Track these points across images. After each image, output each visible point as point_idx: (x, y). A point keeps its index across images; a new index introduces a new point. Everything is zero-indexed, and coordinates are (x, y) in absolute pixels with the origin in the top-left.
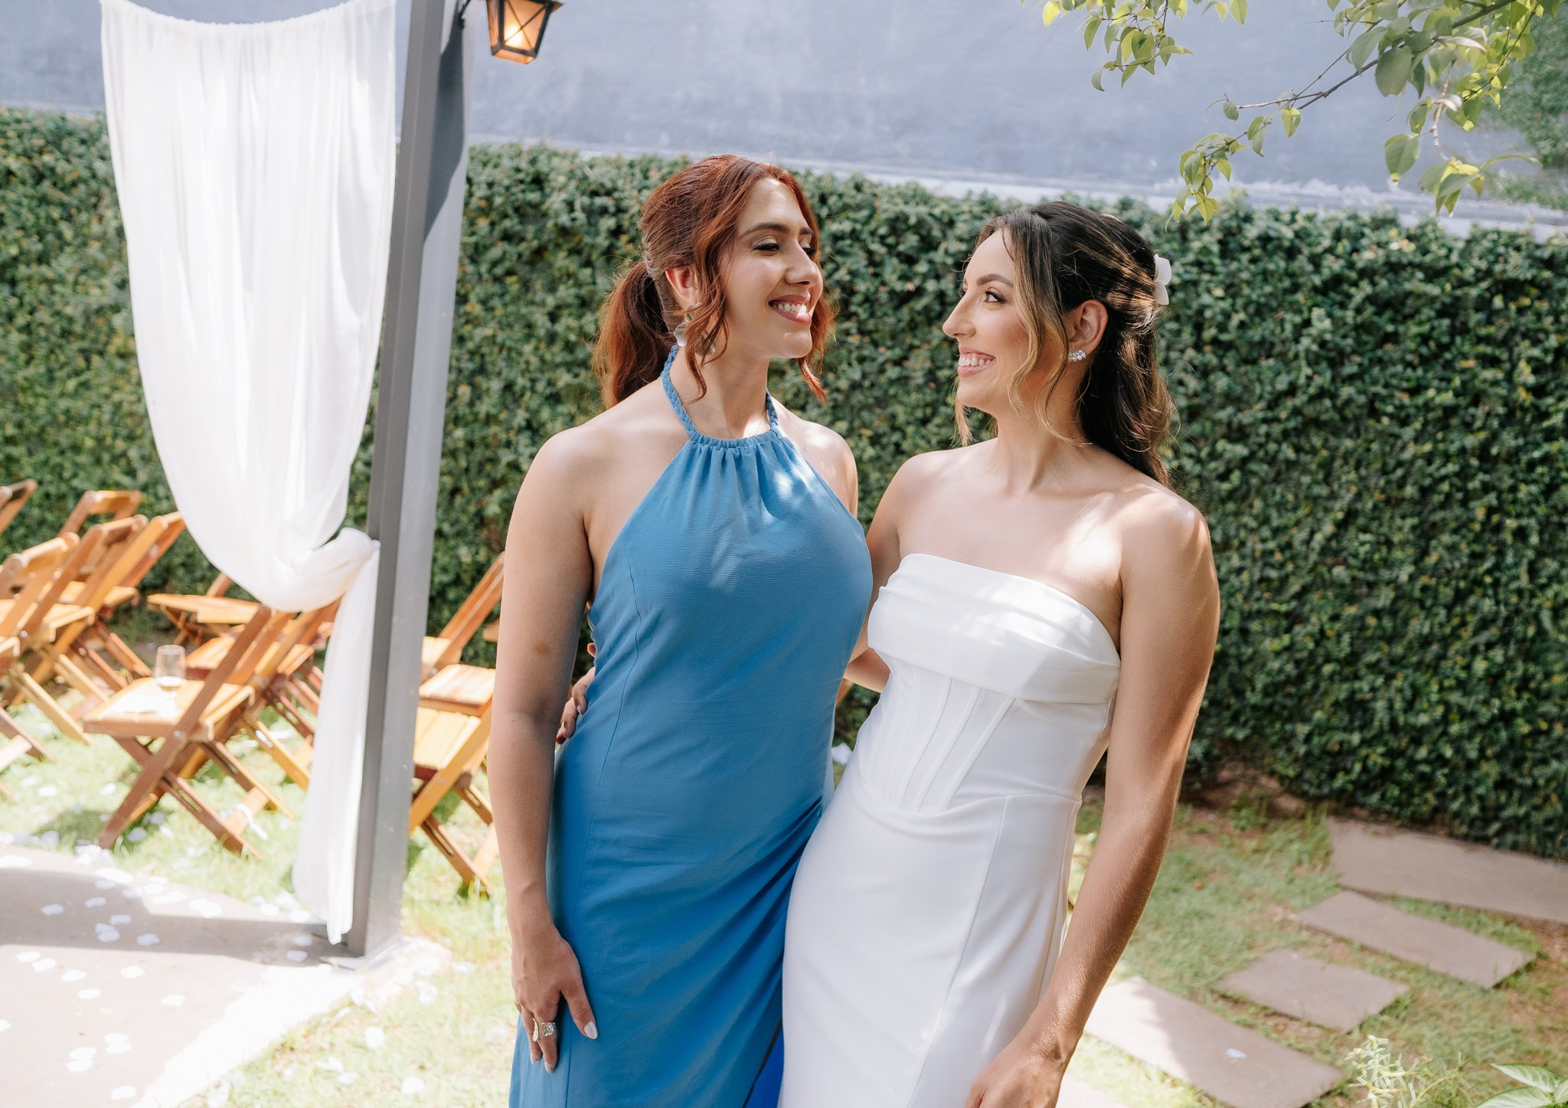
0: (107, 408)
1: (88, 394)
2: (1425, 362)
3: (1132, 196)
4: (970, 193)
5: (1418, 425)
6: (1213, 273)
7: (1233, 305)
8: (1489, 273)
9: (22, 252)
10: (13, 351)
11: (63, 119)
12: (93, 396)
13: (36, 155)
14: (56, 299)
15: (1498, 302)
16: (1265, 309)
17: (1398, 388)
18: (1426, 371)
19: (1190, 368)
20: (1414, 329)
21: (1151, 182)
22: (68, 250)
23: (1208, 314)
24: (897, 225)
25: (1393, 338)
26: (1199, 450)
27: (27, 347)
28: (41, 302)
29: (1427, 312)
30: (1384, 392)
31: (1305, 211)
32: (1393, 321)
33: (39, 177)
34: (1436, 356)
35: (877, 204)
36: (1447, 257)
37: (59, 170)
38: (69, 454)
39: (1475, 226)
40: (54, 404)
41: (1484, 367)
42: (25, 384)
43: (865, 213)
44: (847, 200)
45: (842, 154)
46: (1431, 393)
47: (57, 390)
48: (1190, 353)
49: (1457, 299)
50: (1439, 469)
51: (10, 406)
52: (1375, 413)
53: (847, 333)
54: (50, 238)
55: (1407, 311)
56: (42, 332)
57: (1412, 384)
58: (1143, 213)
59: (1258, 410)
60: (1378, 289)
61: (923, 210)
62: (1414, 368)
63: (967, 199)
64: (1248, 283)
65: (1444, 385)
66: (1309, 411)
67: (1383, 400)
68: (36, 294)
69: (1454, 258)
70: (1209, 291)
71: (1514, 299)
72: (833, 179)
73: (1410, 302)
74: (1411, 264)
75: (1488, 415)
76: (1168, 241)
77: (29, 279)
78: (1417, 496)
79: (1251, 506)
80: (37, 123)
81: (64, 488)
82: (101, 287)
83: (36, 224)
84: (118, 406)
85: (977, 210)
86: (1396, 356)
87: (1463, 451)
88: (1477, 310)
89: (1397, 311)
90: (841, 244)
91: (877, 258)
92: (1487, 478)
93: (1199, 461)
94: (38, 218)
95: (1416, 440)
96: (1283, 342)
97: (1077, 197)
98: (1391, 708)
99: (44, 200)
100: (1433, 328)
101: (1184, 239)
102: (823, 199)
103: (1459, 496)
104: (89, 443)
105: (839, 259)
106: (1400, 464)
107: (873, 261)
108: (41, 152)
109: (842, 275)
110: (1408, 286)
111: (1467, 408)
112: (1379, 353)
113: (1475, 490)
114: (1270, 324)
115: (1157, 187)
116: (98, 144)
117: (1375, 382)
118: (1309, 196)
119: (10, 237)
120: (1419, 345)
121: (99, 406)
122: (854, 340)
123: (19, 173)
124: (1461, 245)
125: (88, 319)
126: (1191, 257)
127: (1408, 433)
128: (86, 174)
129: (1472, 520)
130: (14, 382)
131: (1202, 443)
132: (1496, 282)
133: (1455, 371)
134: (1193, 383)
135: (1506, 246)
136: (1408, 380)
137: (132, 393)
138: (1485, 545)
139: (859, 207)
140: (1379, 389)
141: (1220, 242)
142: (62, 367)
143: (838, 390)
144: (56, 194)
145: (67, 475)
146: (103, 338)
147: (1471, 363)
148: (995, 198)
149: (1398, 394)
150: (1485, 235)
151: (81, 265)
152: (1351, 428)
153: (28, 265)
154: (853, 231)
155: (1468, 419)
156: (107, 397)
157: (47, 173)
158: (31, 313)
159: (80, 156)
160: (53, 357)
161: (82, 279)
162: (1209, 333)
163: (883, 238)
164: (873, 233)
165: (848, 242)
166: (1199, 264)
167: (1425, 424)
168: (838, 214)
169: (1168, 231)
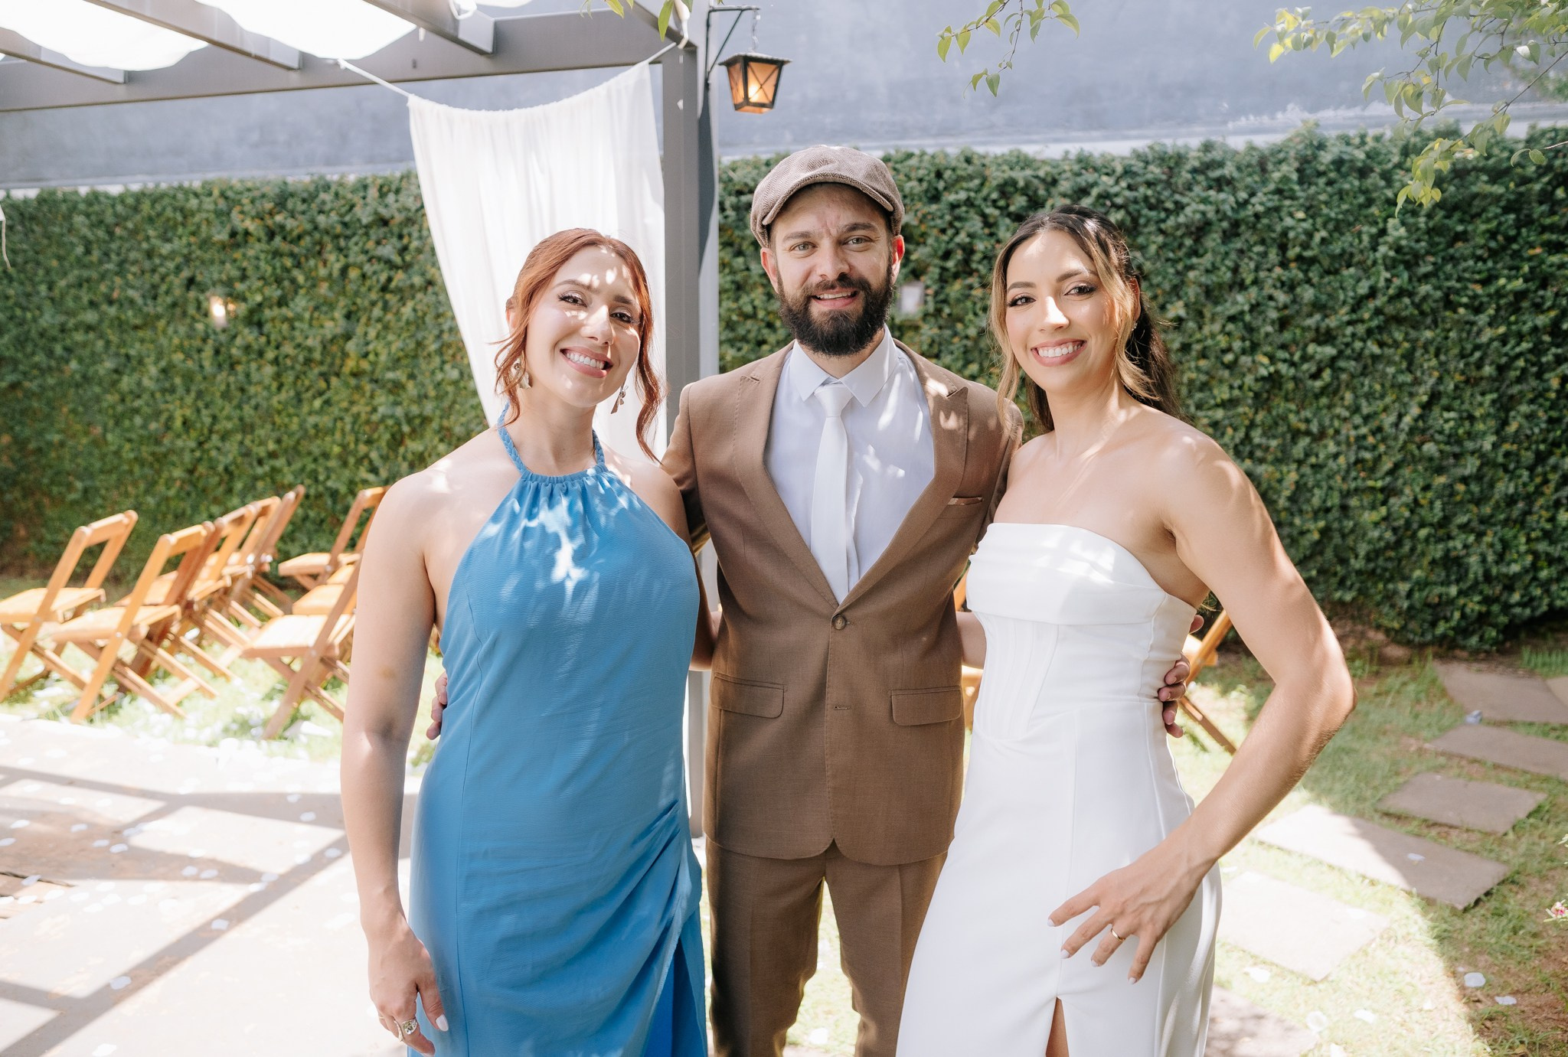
0: (348, 419)
1: (331, 409)
2: (1494, 254)
3: (1213, 138)
4: (1067, 153)
5: (1491, 312)
6: (1293, 198)
7: (1314, 225)
8: (1549, 168)
9: (265, 299)
10: (267, 381)
11: (285, 183)
12: (335, 411)
13: (267, 217)
14: (297, 333)
15: (1560, 193)
16: (1342, 225)
17: (1469, 280)
18: (1495, 263)
19: (1278, 285)
20: (1483, 227)
21: (1225, 123)
22: (302, 292)
23: (1291, 234)
24: (1007, 189)
25: (1462, 237)
26: (1292, 355)
27: (278, 376)
28: (284, 338)
29: (1494, 210)
30: (1458, 285)
31: (1372, 132)
32: (1461, 221)
33: (271, 235)
34: (1504, 248)
35: (987, 173)
37: (288, 227)
38: (321, 460)
39: (1533, 127)
40: (304, 421)
41: (1550, 254)
42: (280, 407)
43: (977, 182)
44: (960, 172)
45: (945, 131)
46: (1502, 281)
47: (305, 409)
48: (1278, 271)
49: (1521, 194)
50: (1513, 348)
51: (269, 426)
52: (1450, 305)
53: (971, 287)
54: (286, 283)
55: (1474, 210)
56: (289, 362)
57: (1484, 275)
58: (1225, 152)
59: (1343, 314)
60: (1447, 194)
61: (1028, 172)
62: (1485, 261)
63: (1065, 158)
64: (1326, 203)
65: (1513, 273)
66: (1390, 310)
67: (1457, 292)
68: (280, 331)
69: (1516, 158)
70: (1291, 215)
72: (946, 155)
73: (1476, 202)
74: (1475, 169)
75: (1557, 295)
76: (1250, 175)
77: (273, 320)
78: (1494, 373)
79: (1342, 399)
80: (266, 190)
81: (321, 488)
82: (333, 319)
83: (274, 273)
84: (357, 416)
85: (1076, 168)
86: (1467, 252)
87: (1535, 329)
88: (1541, 203)
89: (1464, 213)
90: (957, 211)
91: (991, 220)
92: (1560, 351)
93: (1293, 364)
94: (274, 268)
95: (1490, 324)
96: (1361, 252)
97: (1164, 145)
98: (1484, 560)
99: (277, 254)
100: (1500, 224)
101: (1264, 170)
102: (939, 175)
103: (1534, 369)
104: (337, 449)
105: (957, 224)
106: (1477, 347)
107: (987, 222)
108: (271, 214)
109: (962, 238)
110: (1474, 189)
111: (1536, 291)
112: (1451, 251)
113: (1548, 363)
114: (1348, 238)
115: (1230, 125)
116: (318, 201)
117: (1448, 278)
118: (1370, 117)
119: (254, 287)
120: (1487, 240)
121: (342, 419)
123: (255, 233)
124: (1521, 146)
125: (324, 347)
126: (1272, 187)
127: (1482, 319)
128: (309, 227)
129: (1547, 390)
130: (270, 406)
131: (1294, 348)
132: (1556, 176)
133: (1523, 259)
134: (1282, 297)
136: (1479, 272)
137: (367, 404)
138: (1561, 411)
139: (971, 178)
140: (1452, 283)
141: (1298, 170)
142: (307, 390)
143: (967, 337)
144: (285, 247)
145: (321, 478)
146: (338, 362)
147: (1538, 251)
148: (1091, 155)
149: (1471, 286)
150: (1543, 133)
151: (312, 304)
152: (1429, 321)
153: (271, 307)
154: (968, 199)
155: (1538, 300)
156: (347, 410)
157: (277, 230)
158: (278, 347)
159: (303, 213)
160: (299, 383)
161: (316, 314)
162: (1292, 253)
163: (994, 202)
164: (985, 199)
165: (964, 209)
166: (1279, 191)
167: (1498, 310)
168: (953, 185)
169: (1249, 166)
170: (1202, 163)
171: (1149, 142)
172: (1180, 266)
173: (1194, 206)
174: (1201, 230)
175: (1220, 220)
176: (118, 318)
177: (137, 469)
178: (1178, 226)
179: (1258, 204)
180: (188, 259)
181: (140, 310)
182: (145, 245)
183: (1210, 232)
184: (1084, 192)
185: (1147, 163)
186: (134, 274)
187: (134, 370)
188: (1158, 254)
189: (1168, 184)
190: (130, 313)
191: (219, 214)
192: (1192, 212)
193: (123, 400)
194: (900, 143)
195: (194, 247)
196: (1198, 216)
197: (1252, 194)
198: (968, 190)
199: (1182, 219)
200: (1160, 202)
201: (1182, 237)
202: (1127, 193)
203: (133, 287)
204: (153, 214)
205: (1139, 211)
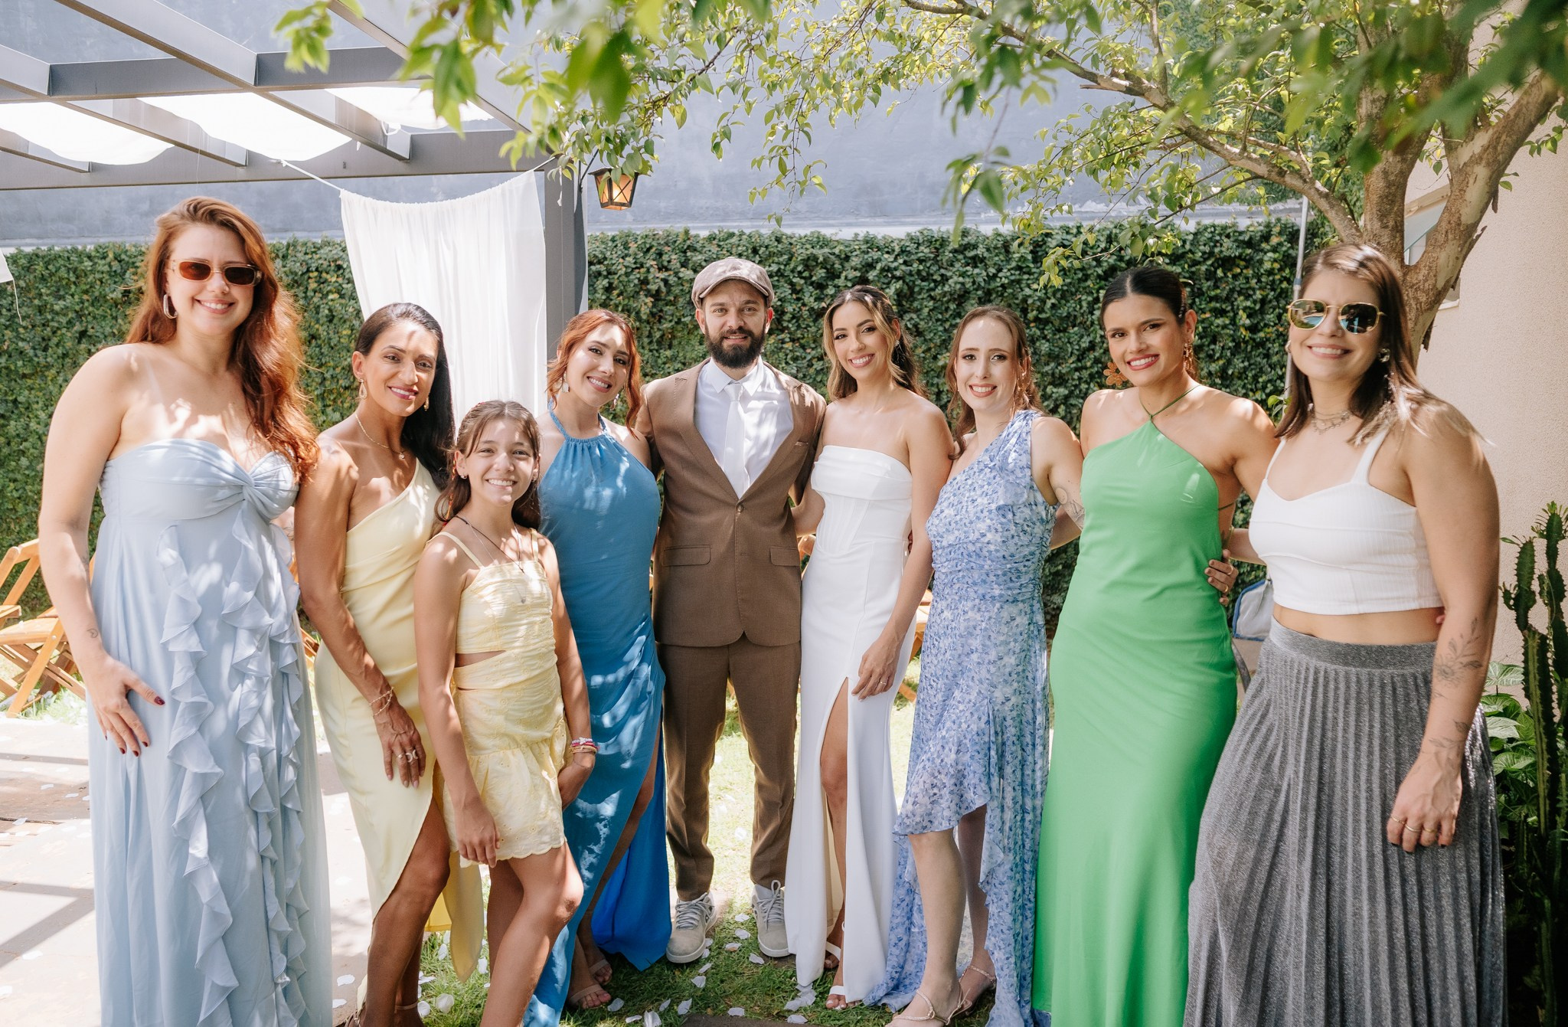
3: (969, 226)
4: (857, 235)
6: (1030, 273)
7: (1046, 294)
8: (1211, 254)
15: (1220, 273)
16: (1067, 294)
21: (977, 214)
23: (1030, 301)
24: (810, 263)
31: (1086, 225)
35: (794, 250)
36: (1183, 246)
39: (1198, 224)
41: (1216, 317)
43: (786, 257)
44: (772, 249)
45: (758, 215)
49: (1193, 273)
53: (783, 342)
58: (978, 237)
59: (1071, 363)
61: (826, 250)
63: (855, 239)
69: (1188, 246)
70: (1029, 286)
71: (1230, 270)
72: (760, 236)
75: (1223, 348)
76: (997, 255)
85: (864, 247)
88: (1207, 279)
91: (798, 287)
96: (1082, 315)
97: (931, 230)
101: (1007, 252)
107: (794, 291)
111: (1209, 345)
114: (1072, 304)
115: (981, 217)
118: (1087, 213)
122: (789, 346)
124: (1191, 237)
126: (1014, 264)
132: (1217, 260)
135: (1220, 235)
139: (781, 254)
141: (1032, 252)
147: (1208, 315)
148: (875, 238)
150: (1206, 229)
154: (779, 270)
162: (1031, 315)
163: (800, 273)
164: (792, 271)
166: (1019, 268)
168: (766, 260)
169: (996, 248)
170: (960, 246)
171: (920, 228)
172: (947, 325)
173: (955, 278)
174: (962, 297)
175: (977, 290)
176: (7, 368)
177: (20, 507)
178: (944, 294)
179: (1004, 278)
180: (79, 315)
181: (31, 360)
182: (36, 302)
183: (969, 298)
184: (870, 266)
185: (919, 244)
186: (25, 328)
187: (21, 415)
188: (929, 315)
189: (935, 260)
190: (20, 363)
191: (113, 274)
192: (954, 283)
193: (9, 444)
194: (722, 224)
195: (86, 304)
196: (958, 286)
197: (1000, 270)
198: (778, 263)
199: (946, 288)
200: (928, 274)
201: (948, 301)
202: (903, 267)
203: (23, 340)
204: (46, 273)
205: (914, 282)
